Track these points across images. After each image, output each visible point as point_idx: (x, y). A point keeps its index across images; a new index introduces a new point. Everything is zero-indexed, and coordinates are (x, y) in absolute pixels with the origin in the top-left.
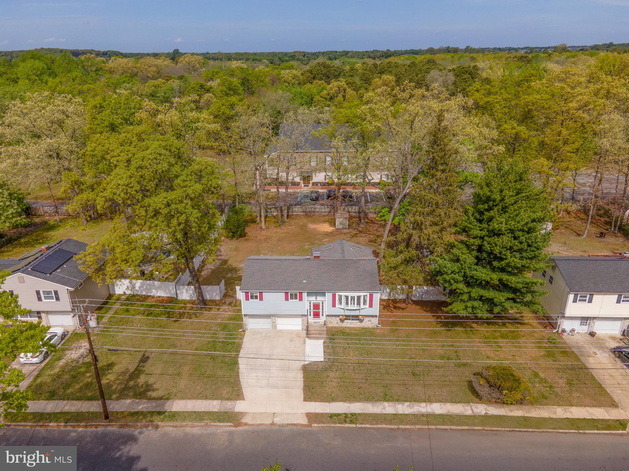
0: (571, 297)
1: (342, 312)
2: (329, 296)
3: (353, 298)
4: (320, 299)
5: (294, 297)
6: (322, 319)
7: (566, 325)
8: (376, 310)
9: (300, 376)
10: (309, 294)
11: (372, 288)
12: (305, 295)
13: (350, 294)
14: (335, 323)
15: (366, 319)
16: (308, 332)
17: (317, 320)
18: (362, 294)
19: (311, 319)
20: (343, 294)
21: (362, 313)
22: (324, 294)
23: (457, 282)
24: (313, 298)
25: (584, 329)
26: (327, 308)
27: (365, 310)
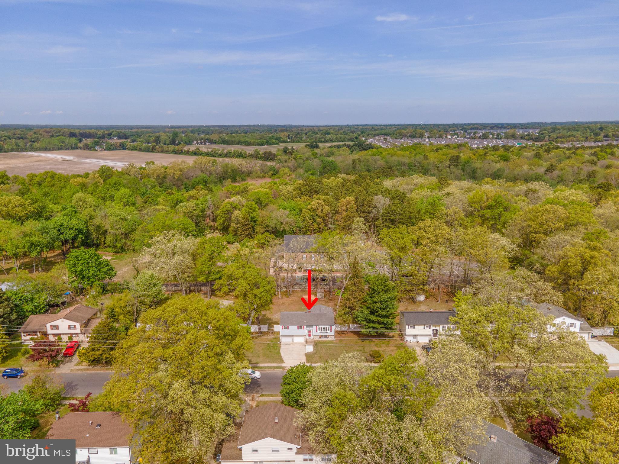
0: (407, 327)
1: (320, 334)
2: (315, 327)
3: (324, 328)
4: (311, 329)
5: (301, 327)
6: (312, 337)
7: (407, 338)
8: (333, 333)
9: (304, 356)
10: (307, 326)
11: (331, 324)
12: (305, 327)
13: (323, 326)
14: (317, 339)
15: (330, 337)
16: (306, 342)
17: (310, 338)
18: (327, 326)
19: (307, 337)
20: (320, 326)
21: (328, 334)
22: (312, 326)
23: (362, 321)
24: (308, 329)
25: (415, 340)
26: (314, 333)
27: (329, 333)
